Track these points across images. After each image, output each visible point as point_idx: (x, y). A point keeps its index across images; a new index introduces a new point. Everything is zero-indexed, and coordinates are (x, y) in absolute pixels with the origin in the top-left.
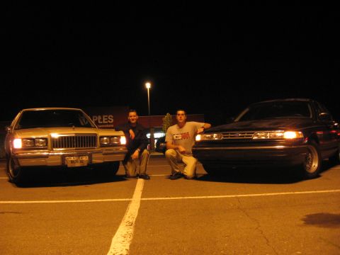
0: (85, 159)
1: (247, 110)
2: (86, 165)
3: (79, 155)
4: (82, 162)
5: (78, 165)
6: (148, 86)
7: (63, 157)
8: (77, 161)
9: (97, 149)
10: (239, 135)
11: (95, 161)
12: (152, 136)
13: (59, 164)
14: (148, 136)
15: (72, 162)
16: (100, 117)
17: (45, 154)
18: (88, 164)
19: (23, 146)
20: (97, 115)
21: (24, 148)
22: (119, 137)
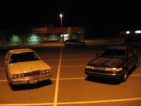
0: (37, 81)
3: (34, 79)
6: (61, 16)
7: (29, 81)
8: (33, 82)
9: (41, 76)
12: (63, 36)
13: (27, 83)
14: (62, 36)
16: (41, 29)
17: (22, 80)
19: (13, 77)
20: (40, 28)
21: (14, 78)
22: (49, 70)
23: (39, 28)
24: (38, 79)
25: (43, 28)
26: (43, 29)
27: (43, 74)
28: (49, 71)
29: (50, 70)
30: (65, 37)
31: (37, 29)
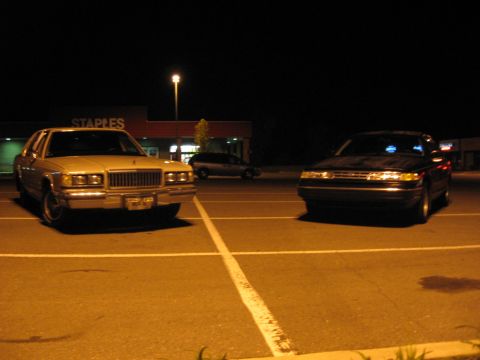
0: (149, 200)
1: (348, 142)
2: (150, 207)
3: (143, 196)
4: (145, 204)
5: (140, 207)
6: (176, 79)
7: (124, 198)
8: (139, 204)
9: (162, 187)
10: (352, 175)
11: (160, 203)
12: (179, 150)
13: (118, 207)
14: (173, 149)
15: (134, 204)
16: (105, 121)
18: (152, 207)
19: (73, 184)
20: (102, 118)
21: (75, 186)
22: (186, 173)
23: (96, 120)
24: (155, 197)
25: (111, 120)
26: (111, 124)
27: (168, 184)
28: (187, 177)
29: (190, 174)
30: (185, 153)
31: (90, 121)
